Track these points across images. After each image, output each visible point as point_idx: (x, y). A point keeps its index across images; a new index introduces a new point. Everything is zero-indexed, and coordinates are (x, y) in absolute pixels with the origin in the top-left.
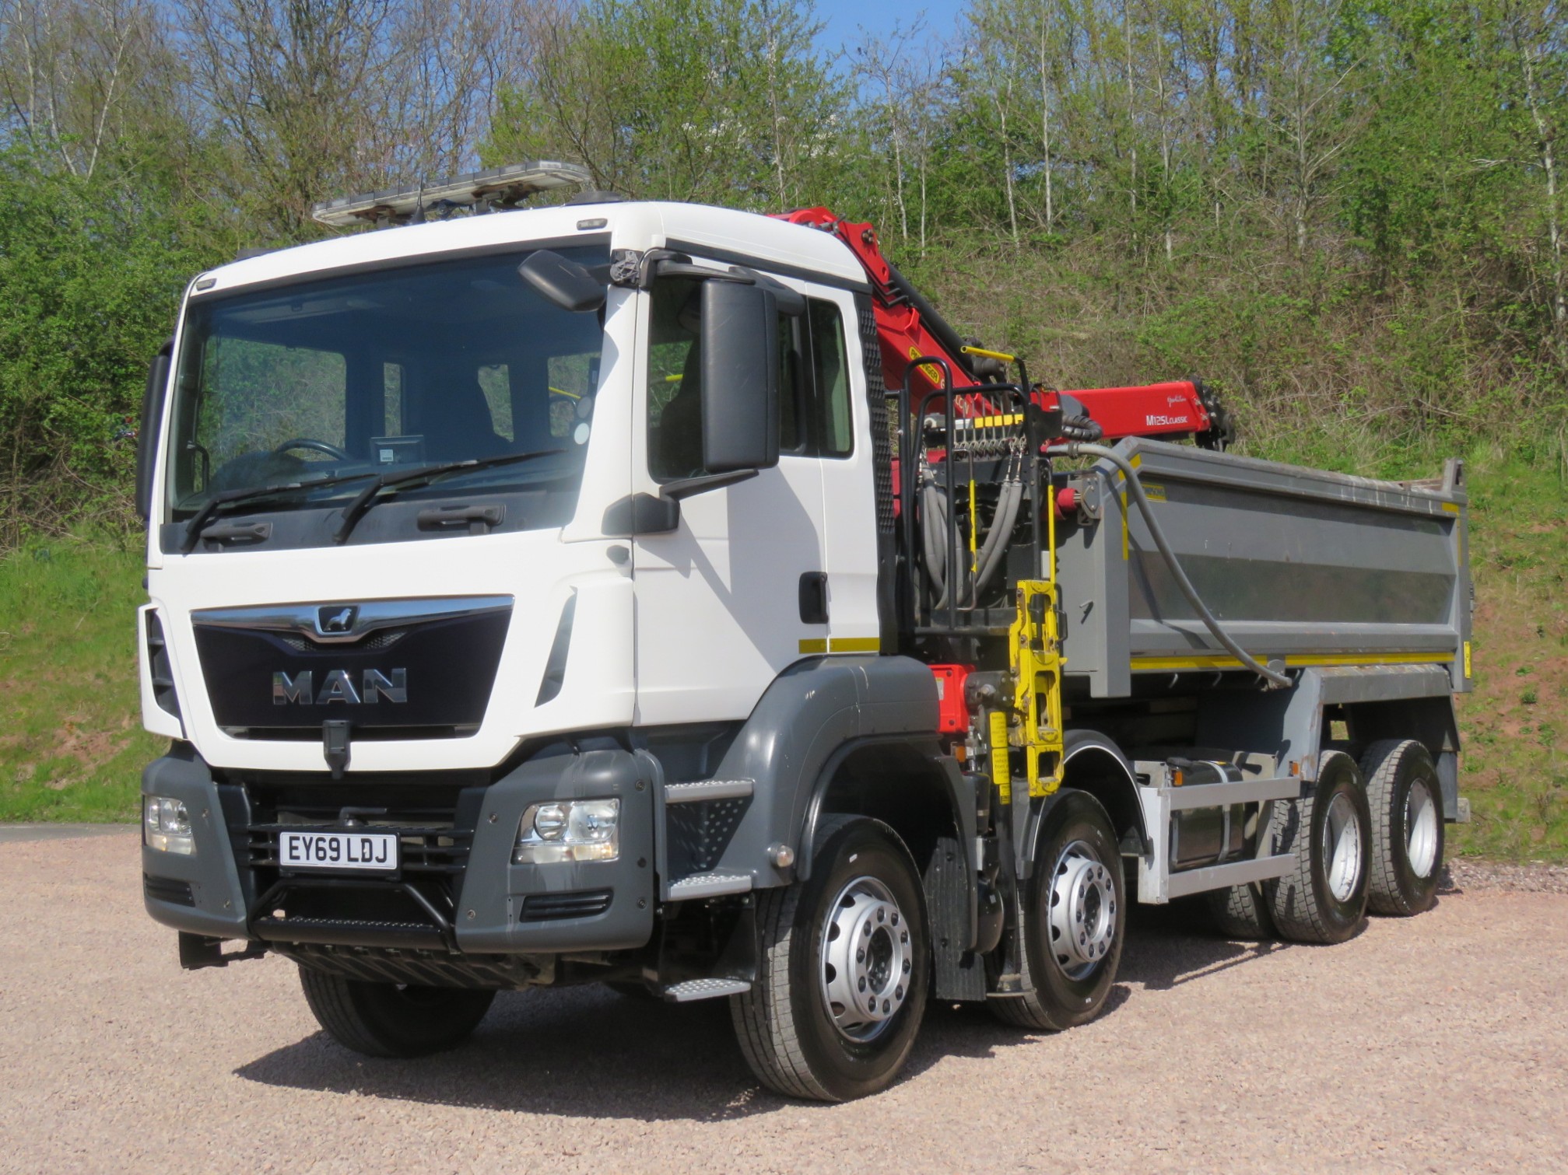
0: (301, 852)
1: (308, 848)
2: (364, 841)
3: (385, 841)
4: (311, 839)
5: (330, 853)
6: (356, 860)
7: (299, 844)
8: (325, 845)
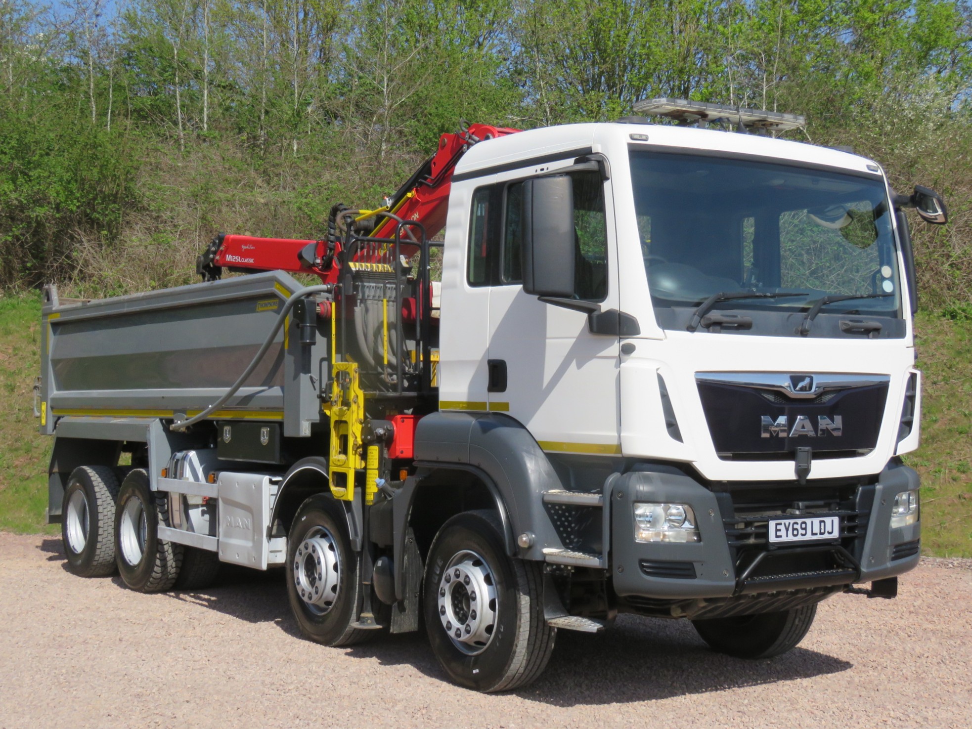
0: (783, 533)
1: (787, 530)
2: (821, 522)
3: (832, 521)
4: (789, 523)
5: (801, 531)
6: (816, 534)
7: (782, 527)
8: (798, 527)
